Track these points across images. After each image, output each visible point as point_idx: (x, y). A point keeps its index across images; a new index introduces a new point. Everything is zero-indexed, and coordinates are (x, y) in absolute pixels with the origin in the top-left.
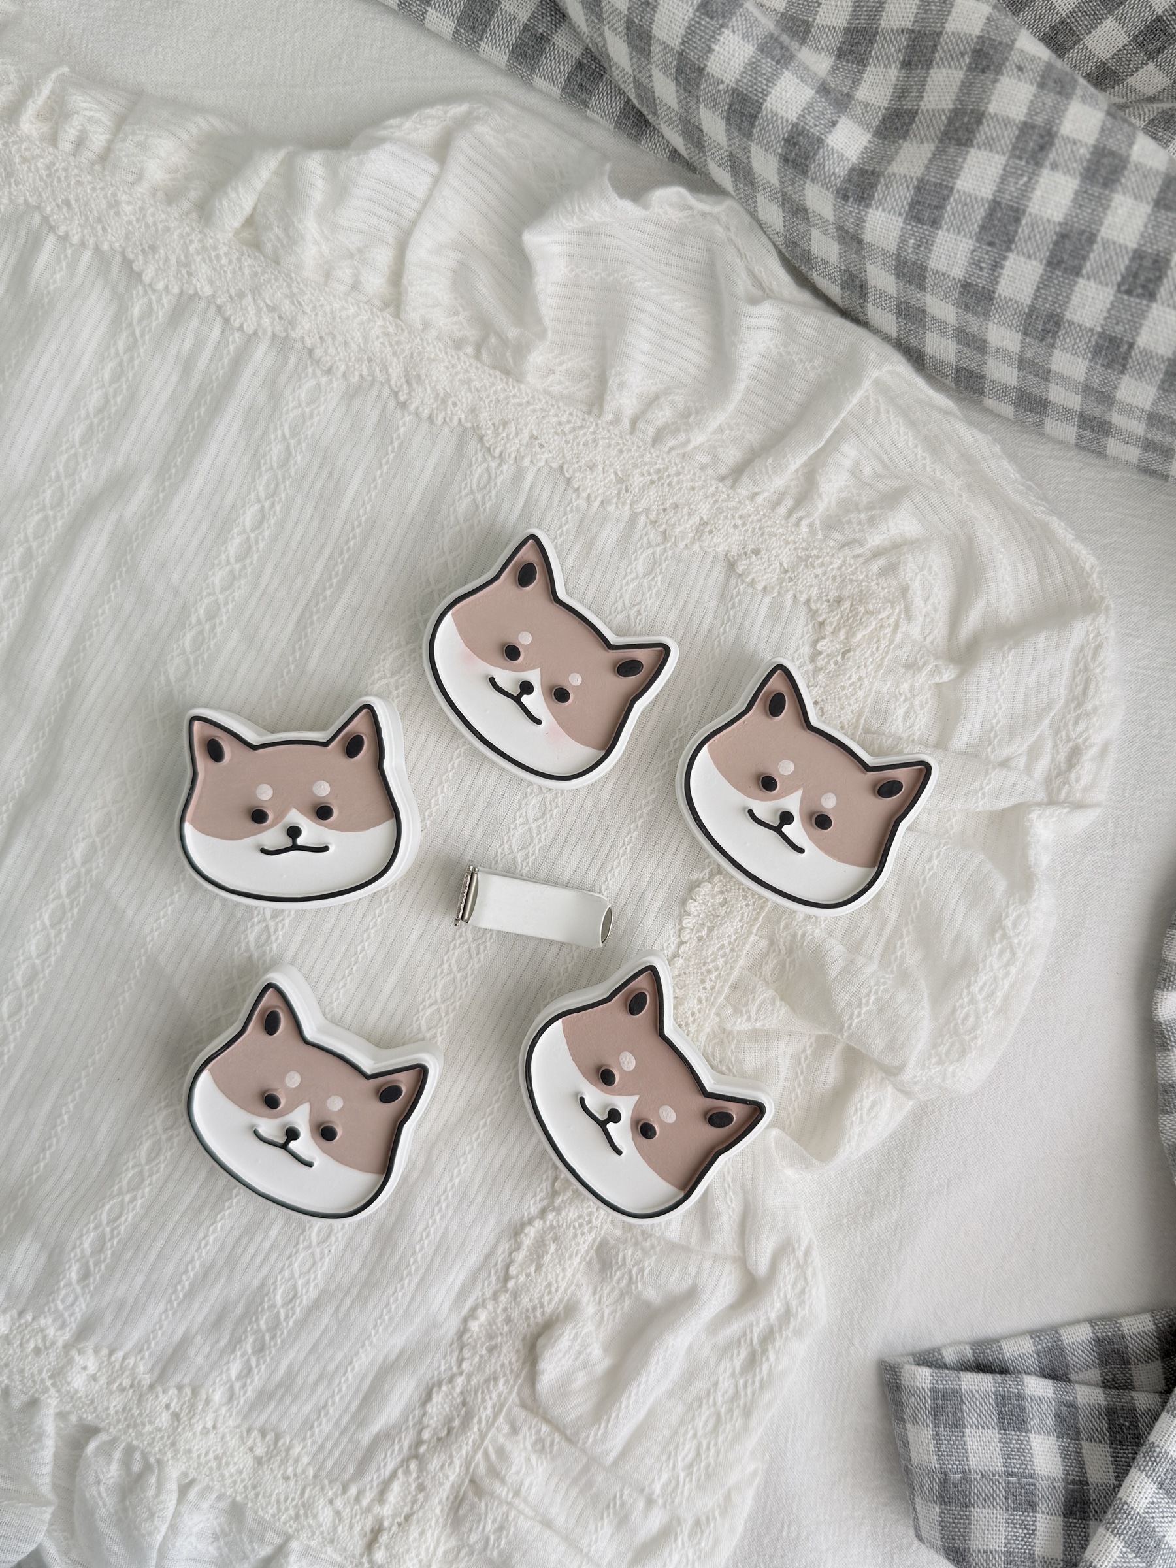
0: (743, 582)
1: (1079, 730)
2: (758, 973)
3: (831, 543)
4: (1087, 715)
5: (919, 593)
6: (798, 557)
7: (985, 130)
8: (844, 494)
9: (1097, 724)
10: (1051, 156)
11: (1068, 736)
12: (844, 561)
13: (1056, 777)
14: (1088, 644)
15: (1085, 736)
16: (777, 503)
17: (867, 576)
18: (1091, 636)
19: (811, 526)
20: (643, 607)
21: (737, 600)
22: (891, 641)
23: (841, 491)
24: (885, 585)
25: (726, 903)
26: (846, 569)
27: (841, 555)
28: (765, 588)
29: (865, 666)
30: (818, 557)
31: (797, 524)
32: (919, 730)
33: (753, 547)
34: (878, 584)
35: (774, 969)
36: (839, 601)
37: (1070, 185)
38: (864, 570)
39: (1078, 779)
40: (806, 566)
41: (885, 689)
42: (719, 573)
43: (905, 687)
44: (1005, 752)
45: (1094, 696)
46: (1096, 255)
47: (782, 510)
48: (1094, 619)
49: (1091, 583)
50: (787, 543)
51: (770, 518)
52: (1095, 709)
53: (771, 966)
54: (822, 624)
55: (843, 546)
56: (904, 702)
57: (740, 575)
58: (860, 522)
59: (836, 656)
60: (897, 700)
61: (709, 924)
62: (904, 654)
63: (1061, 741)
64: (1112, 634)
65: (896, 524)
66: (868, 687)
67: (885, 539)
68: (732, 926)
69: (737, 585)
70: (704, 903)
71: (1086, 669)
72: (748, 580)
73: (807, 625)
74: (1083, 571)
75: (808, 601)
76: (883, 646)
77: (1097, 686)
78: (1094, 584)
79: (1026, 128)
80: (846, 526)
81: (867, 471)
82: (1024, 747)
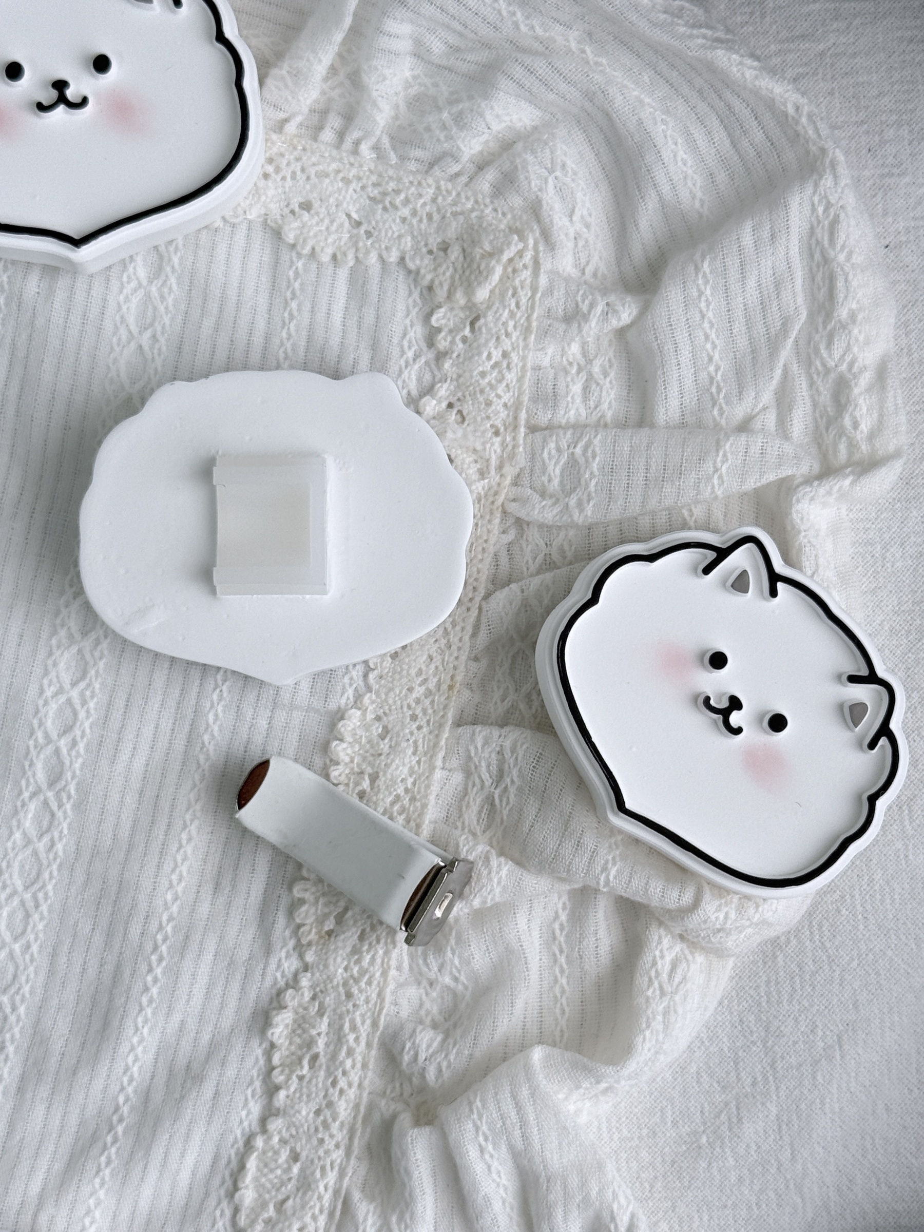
0: (299, 256)
1: (837, 354)
2: (459, 824)
3: (412, 166)
4: (844, 327)
5: (557, 206)
6: (371, 199)
8: (413, 91)
9: (861, 338)
11: (824, 365)
12: (438, 188)
13: (827, 429)
14: (819, 222)
15: (848, 359)
16: (320, 128)
17: (476, 202)
18: (820, 210)
19: (376, 148)
20: (159, 328)
21: (297, 285)
22: (534, 289)
23: (408, 85)
24: (506, 209)
25: (387, 732)
26: (444, 199)
27: (430, 181)
28: (334, 257)
29: (508, 335)
30: (397, 192)
31: (355, 152)
32: (609, 408)
33: (301, 200)
34: (495, 210)
35: (480, 813)
36: (445, 248)
38: (470, 193)
39: (856, 425)
40: (385, 209)
41: (546, 362)
42: (260, 252)
43: (575, 349)
44: (739, 412)
45: (846, 297)
47: (328, 135)
48: (816, 185)
49: (802, 132)
50: (347, 181)
51: (313, 153)
52: (853, 317)
53: (475, 809)
54: (430, 288)
55: (431, 165)
56: (578, 372)
57: (293, 246)
58: (444, 124)
59: (463, 329)
60: (567, 373)
61: (369, 770)
62: (558, 302)
63: (818, 374)
64: (850, 199)
65: (498, 116)
66: (521, 364)
67: (487, 141)
68: (404, 765)
69: (292, 262)
70: (356, 741)
71: (826, 260)
72: (307, 251)
73: (410, 294)
74: (787, 116)
75: (402, 259)
76: (524, 301)
77: (846, 281)
78: (806, 132)
80: (426, 136)
81: (437, 47)
82: (767, 397)
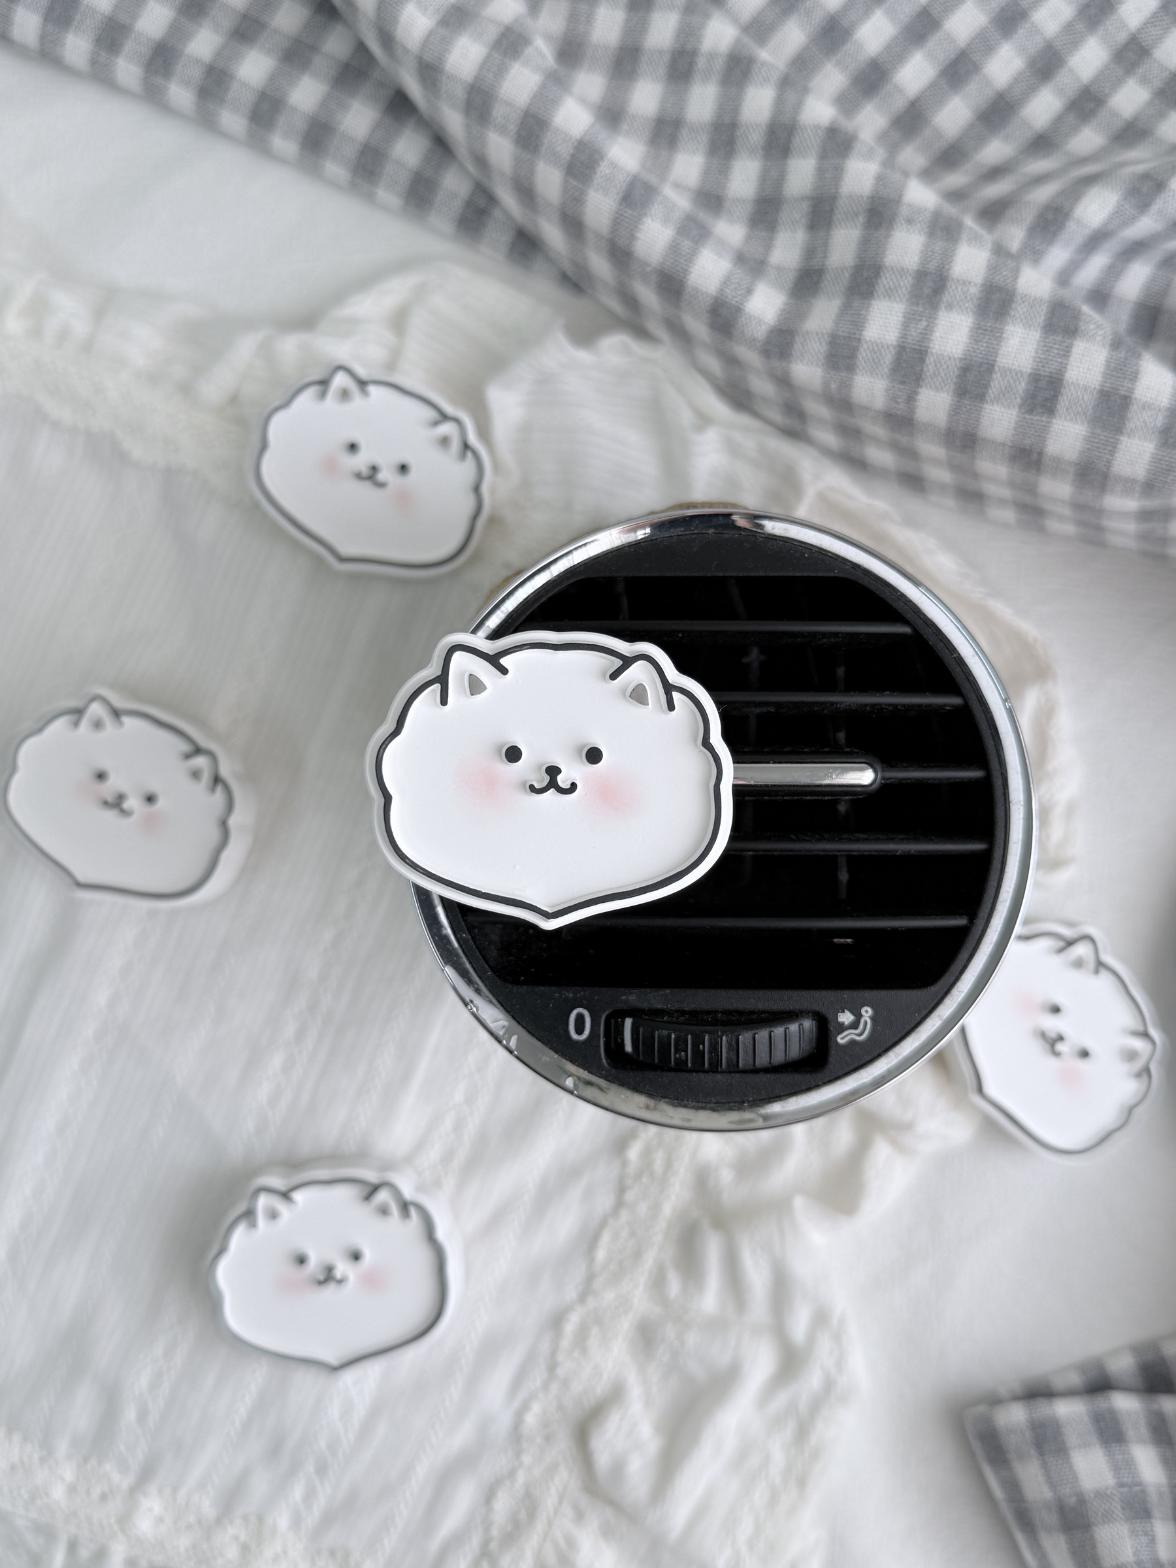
7: (885, 281)
10: (945, 299)
37: (965, 324)
46: (997, 383)
79: (921, 275)
